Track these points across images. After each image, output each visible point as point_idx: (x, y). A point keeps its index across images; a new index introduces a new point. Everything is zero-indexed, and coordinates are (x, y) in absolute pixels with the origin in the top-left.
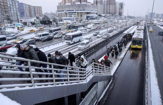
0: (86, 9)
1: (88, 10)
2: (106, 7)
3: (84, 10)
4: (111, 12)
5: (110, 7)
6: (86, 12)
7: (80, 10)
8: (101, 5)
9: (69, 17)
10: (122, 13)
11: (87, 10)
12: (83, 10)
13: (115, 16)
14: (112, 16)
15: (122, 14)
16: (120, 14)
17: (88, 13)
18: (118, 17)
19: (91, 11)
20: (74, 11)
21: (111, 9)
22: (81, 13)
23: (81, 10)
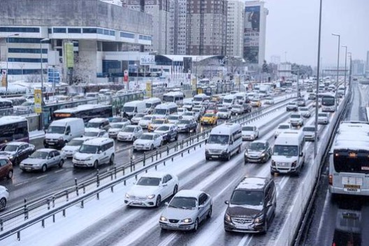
0: (102, 26)
1: (113, 33)
2: (183, 21)
3: (94, 31)
4: (207, 42)
5: (202, 21)
6: (98, 42)
7: (71, 31)
8: (163, 12)
9: (10, 60)
10: (257, 48)
11: (106, 33)
12: (86, 31)
13: (233, 65)
14: (216, 61)
15: (257, 54)
16: (251, 54)
17: (108, 46)
18: (246, 69)
19: (123, 35)
20: (36, 30)
21: (208, 30)
22: (77, 43)
23: (77, 31)
